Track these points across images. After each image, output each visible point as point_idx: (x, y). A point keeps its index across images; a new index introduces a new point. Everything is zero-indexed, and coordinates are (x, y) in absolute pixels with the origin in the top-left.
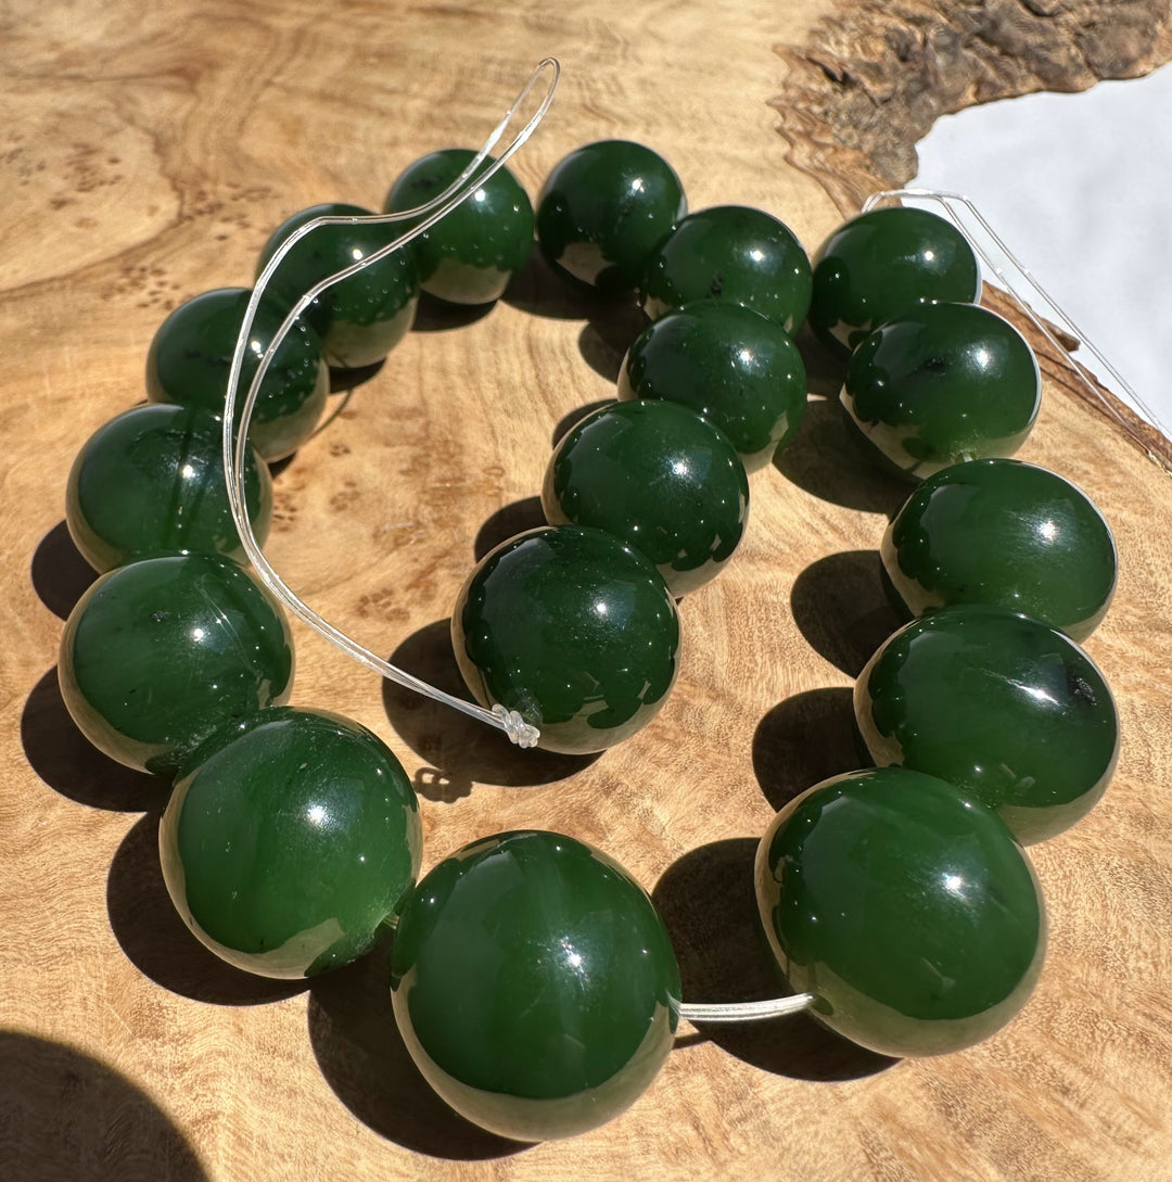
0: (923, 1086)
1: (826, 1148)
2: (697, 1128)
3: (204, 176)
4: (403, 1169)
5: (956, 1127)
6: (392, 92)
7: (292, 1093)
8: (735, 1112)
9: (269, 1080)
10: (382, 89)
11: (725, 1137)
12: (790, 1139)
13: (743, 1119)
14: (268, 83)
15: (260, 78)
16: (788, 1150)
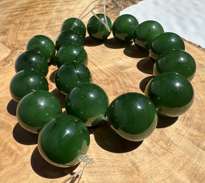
0: (194, 129)
1: (185, 144)
2: (164, 149)
3: (13, 45)
4: (121, 176)
5: (202, 132)
6: (39, 26)
7: (95, 172)
8: (169, 144)
9: (90, 172)
10: (37, 26)
11: (169, 149)
12: (179, 144)
13: (171, 145)
14: (18, 30)
15: (17, 30)
16: (180, 146)
